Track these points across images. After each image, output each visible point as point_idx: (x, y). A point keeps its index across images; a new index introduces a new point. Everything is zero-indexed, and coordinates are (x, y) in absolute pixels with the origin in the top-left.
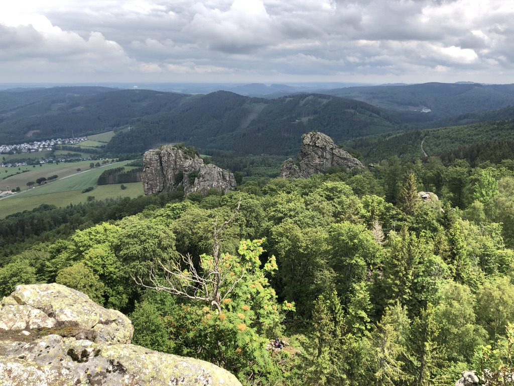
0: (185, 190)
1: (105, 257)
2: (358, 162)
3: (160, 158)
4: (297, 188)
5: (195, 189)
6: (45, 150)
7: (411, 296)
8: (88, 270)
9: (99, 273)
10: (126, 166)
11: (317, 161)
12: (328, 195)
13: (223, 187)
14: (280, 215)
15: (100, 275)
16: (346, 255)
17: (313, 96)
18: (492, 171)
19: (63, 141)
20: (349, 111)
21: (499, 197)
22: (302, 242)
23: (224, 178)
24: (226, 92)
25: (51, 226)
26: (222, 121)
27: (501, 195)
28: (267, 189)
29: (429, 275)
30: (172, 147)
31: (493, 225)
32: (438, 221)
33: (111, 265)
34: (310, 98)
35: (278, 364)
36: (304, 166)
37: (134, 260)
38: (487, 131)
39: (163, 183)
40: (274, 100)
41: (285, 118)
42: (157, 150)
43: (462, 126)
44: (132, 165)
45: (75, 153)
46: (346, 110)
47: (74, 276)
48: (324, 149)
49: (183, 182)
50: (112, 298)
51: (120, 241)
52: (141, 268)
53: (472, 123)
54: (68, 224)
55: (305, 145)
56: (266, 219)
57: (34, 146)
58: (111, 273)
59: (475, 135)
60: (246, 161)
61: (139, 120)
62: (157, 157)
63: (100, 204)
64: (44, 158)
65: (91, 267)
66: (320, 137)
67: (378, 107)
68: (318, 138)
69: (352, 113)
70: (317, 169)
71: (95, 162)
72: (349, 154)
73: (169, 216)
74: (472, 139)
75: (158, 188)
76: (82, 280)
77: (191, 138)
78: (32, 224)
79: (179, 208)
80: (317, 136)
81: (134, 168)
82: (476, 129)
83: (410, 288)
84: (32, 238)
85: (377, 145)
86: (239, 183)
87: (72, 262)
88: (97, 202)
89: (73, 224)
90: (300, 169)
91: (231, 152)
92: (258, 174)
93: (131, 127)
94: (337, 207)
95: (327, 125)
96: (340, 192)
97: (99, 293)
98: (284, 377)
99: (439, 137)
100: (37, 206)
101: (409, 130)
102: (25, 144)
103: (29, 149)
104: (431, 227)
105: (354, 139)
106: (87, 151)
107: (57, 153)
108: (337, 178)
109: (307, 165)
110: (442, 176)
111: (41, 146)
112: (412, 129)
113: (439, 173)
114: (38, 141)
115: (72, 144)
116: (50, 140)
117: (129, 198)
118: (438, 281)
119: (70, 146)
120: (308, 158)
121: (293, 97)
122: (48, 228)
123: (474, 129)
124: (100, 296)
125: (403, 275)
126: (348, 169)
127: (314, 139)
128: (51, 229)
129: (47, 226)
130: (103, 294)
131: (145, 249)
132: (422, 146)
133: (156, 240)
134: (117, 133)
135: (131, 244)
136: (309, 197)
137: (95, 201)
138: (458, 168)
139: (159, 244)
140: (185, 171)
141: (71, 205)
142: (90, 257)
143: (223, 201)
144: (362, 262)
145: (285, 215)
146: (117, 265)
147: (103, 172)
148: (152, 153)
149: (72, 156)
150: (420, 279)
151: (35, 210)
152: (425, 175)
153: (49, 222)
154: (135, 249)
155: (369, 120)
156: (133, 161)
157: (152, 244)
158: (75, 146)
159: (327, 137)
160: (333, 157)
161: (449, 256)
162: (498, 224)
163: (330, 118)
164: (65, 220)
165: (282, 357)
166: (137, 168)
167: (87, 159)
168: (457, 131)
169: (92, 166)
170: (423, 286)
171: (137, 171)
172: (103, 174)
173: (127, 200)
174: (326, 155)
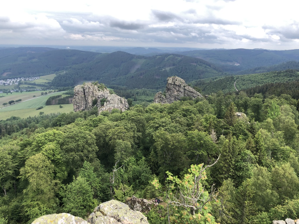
0: (98, 109)
1: (55, 150)
2: (199, 94)
3: (84, 90)
4: (165, 109)
5: (105, 108)
6: (14, 84)
7: (234, 173)
8: (44, 157)
9: (51, 159)
10: (62, 94)
11: (176, 93)
12: (184, 114)
13: (121, 107)
14: (157, 125)
15: (51, 160)
16: (196, 149)
17: (172, 56)
18: (276, 101)
19: (25, 79)
20: (193, 64)
21: (281, 116)
22: (170, 142)
23: (121, 102)
24: (122, 52)
25: (17, 129)
26: (120, 69)
27: (283, 115)
28: (148, 109)
29: (244, 161)
30: (91, 84)
31: (279, 133)
32: (248, 130)
33: (58, 154)
34: (171, 56)
35: (157, 213)
36: (168, 96)
37: (72, 152)
38: (271, 77)
39: (86, 105)
40: (150, 57)
41: (156, 68)
42: (82, 85)
43: (257, 74)
44: (66, 94)
45: (32, 86)
46: (192, 64)
47: (36, 161)
48: (179, 86)
49: (97, 104)
50: (59, 174)
51: (64, 140)
52: (75, 156)
53: (263, 72)
54: (28, 128)
55: (169, 84)
56: (149, 127)
57: (8, 82)
58: (58, 159)
59: (265, 79)
60: (134, 92)
61: (70, 68)
62: (82, 90)
63: (47, 117)
64: (13, 89)
65: (46, 156)
66: (178, 80)
67: (210, 62)
68: (177, 80)
69: (195, 65)
70: (176, 98)
71: (44, 92)
72: (194, 89)
73: (91, 125)
74: (263, 81)
75: (82, 107)
76: (41, 163)
77: (101, 79)
78: (6, 128)
79: (97, 121)
80: (176, 79)
81: (68, 95)
82: (265, 76)
83: (233, 169)
84: (6, 137)
85: (209, 84)
86: (130, 105)
87: (34, 152)
88: (45, 115)
89: (32, 129)
90: (166, 97)
91: (125, 87)
92: (140, 100)
93: (66, 71)
94: (189, 121)
95: (181, 72)
96: (191, 112)
97: (51, 171)
98: (161, 220)
99: (245, 80)
100: (9, 118)
101: (227, 75)
102: (2, 80)
103: (4, 84)
104: (244, 133)
105: (196, 80)
106: (39, 85)
107: (21, 86)
108: (188, 104)
109: (170, 95)
110: (248, 103)
111: (12, 82)
112: (229, 75)
113: (246, 101)
114: (10, 79)
115: (30, 81)
116: (17, 78)
117: (65, 113)
118: (249, 165)
119: (29, 82)
120: (171, 91)
121: (161, 55)
122: (16, 131)
123: (264, 75)
124: (51, 172)
125: (229, 161)
126: (193, 98)
127: (174, 80)
128: (17, 132)
129: (15, 129)
130: (53, 171)
131: (78, 145)
132: (235, 85)
133: (85, 140)
134: (57, 75)
135: (70, 142)
136: (173, 115)
137: (44, 115)
138: (257, 99)
139: (87, 142)
140: (99, 98)
141: (30, 117)
142: (46, 150)
143: (122, 116)
144: (205, 154)
145: (160, 125)
146: (62, 154)
147: (49, 97)
148: (79, 87)
149: (30, 88)
150: (239, 164)
151: (7, 120)
152: (238, 102)
153: (16, 127)
154: (72, 145)
155: (205, 70)
156: (67, 91)
157: (82, 142)
158: (32, 82)
159: (182, 80)
160: (185, 91)
161: (255, 150)
162: (281, 132)
163: (182, 68)
164: (26, 126)
165: (159, 209)
166: (69, 95)
167: (39, 90)
168: (254, 77)
169: (42, 94)
170: (241, 167)
171: (69, 97)
172: (49, 99)
173: (63, 115)
174: (181, 90)
